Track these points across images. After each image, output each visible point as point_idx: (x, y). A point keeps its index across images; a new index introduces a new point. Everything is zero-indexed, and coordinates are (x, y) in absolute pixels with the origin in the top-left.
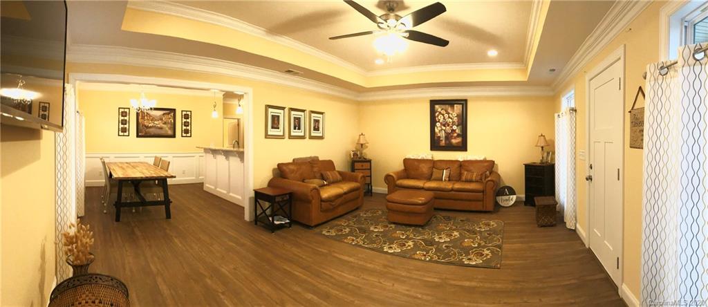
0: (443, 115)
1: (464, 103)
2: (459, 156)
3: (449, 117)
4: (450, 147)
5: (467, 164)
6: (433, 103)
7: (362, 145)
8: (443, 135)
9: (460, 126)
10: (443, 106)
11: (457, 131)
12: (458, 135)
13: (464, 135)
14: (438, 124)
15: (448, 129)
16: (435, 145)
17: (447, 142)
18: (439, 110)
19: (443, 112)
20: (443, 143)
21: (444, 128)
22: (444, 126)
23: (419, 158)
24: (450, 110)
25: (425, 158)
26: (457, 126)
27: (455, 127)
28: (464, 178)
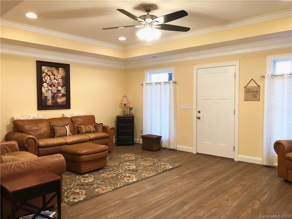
0: (49, 76)
1: (66, 67)
2: (67, 113)
3: (55, 79)
4: (56, 106)
5: (77, 119)
6: (40, 64)
8: (49, 95)
9: (65, 87)
10: (49, 68)
11: (62, 91)
12: (63, 95)
13: (67, 95)
14: (45, 85)
15: (54, 90)
16: (42, 105)
17: (54, 101)
18: (46, 71)
19: (49, 73)
20: (50, 102)
21: (51, 88)
22: (51, 86)
24: (55, 72)
25: (37, 118)
26: (62, 87)
27: (60, 88)
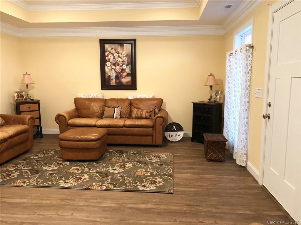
0: (113, 54)
1: (133, 42)
2: (129, 95)
3: (119, 57)
4: (120, 86)
5: (137, 102)
6: (103, 42)
7: (27, 85)
8: (113, 74)
9: (130, 66)
10: (113, 46)
11: (127, 70)
12: (128, 75)
13: (133, 74)
14: (108, 64)
15: (118, 69)
16: (106, 84)
17: (118, 81)
18: (109, 49)
19: (113, 51)
20: (113, 82)
21: (114, 67)
22: (114, 65)
23: (90, 97)
24: (119, 49)
25: (96, 97)
26: (127, 66)
27: (124, 67)
28: (134, 115)
